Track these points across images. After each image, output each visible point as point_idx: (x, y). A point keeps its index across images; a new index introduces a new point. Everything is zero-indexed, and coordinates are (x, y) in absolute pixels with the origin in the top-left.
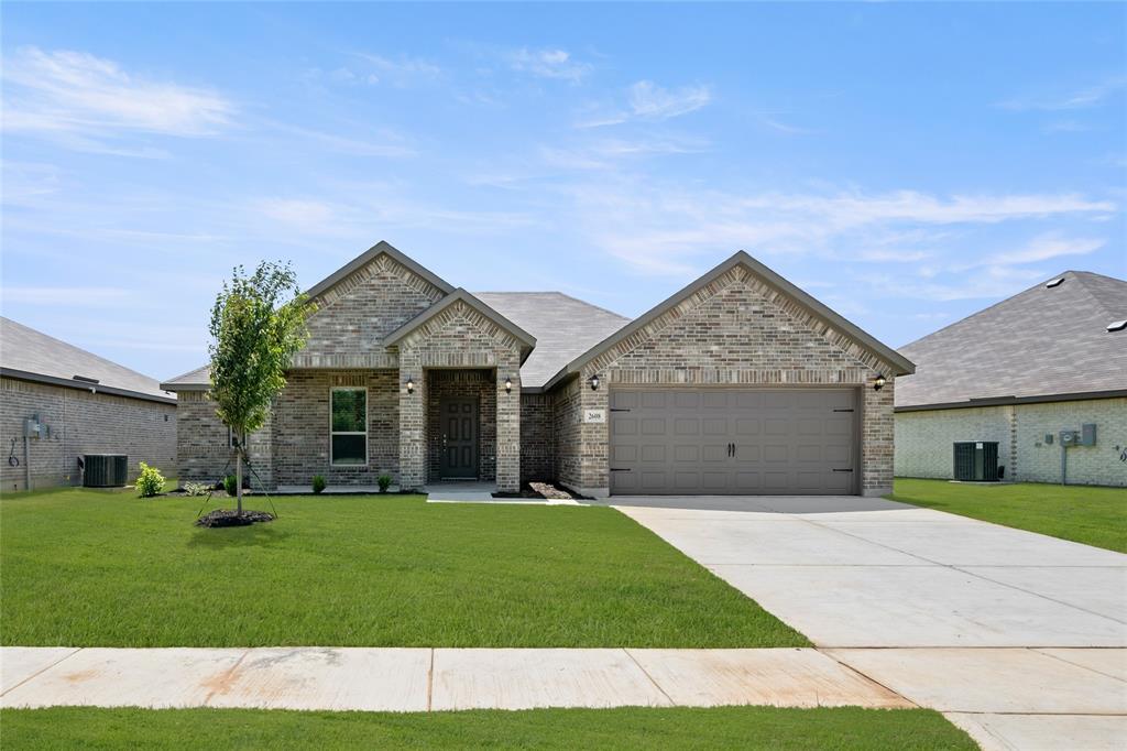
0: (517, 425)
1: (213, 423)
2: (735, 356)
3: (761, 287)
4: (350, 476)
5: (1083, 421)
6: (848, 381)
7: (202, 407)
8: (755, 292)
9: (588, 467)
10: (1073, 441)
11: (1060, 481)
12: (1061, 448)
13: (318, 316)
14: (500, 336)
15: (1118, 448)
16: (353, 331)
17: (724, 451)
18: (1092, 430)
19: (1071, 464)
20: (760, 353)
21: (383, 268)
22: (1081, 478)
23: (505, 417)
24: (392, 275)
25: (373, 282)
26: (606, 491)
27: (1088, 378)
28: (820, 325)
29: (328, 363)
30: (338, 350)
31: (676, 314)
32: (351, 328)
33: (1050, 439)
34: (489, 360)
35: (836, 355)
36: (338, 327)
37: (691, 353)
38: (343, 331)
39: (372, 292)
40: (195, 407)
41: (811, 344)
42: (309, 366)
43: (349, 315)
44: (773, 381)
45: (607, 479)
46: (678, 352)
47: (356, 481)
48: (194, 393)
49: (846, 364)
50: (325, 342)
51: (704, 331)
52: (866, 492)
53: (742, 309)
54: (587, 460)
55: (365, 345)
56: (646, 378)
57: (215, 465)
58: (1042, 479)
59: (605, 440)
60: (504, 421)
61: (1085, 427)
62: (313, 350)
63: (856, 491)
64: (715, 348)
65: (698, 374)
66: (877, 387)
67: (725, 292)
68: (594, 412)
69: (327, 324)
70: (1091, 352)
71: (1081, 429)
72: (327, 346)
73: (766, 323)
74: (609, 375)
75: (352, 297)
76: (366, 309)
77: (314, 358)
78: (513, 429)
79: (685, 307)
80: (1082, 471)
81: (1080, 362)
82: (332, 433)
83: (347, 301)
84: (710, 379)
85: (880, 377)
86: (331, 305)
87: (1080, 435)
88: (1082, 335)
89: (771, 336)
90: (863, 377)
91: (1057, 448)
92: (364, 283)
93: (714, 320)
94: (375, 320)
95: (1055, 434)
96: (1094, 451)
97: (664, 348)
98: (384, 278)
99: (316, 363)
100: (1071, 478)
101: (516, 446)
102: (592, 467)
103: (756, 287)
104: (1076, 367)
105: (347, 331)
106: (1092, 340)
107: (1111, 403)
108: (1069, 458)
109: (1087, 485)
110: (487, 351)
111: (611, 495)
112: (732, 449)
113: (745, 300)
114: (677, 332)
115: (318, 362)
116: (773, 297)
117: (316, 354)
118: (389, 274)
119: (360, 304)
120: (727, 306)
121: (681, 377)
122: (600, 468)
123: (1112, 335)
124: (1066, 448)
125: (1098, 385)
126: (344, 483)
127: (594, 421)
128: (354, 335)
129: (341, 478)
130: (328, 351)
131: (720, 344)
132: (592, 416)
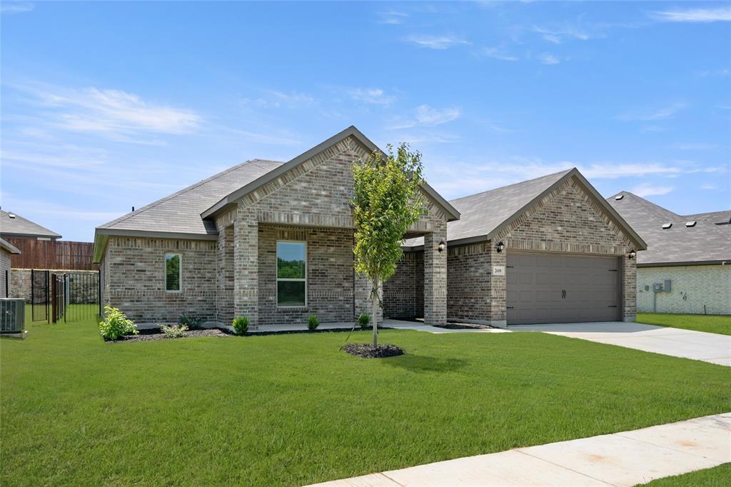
0: (445, 276)
1: (149, 268)
2: (568, 234)
3: (580, 192)
4: (294, 316)
5: (664, 278)
6: (619, 253)
7: (136, 252)
8: (578, 194)
9: (495, 306)
10: (659, 289)
11: (652, 311)
12: (653, 293)
13: (298, 181)
14: (434, 209)
15: (681, 293)
16: (326, 196)
17: (561, 294)
18: (669, 282)
19: (658, 301)
20: (580, 233)
21: (349, 147)
22: (664, 310)
23: (438, 270)
24: (355, 154)
25: (341, 157)
26: (505, 322)
27: (665, 254)
28: (606, 218)
29: (306, 221)
30: (314, 210)
31: (541, 204)
32: (324, 193)
33: (647, 288)
34: (428, 227)
35: (613, 236)
36: (314, 191)
37: (548, 230)
38: (317, 195)
39: (341, 166)
40: (129, 252)
41: (602, 230)
42: (290, 223)
43: (323, 183)
44: (586, 251)
45: (505, 314)
46: (542, 229)
47: (298, 320)
48: (128, 238)
49: (618, 243)
50: (304, 203)
51: (554, 217)
52: (626, 319)
53: (572, 204)
54: (495, 301)
55: (336, 208)
56: (526, 247)
57: (150, 309)
58: (643, 310)
59: (504, 287)
60: (437, 273)
61: (665, 281)
62: (295, 209)
63: (620, 318)
64: (559, 228)
65: (552, 244)
66: (630, 257)
67: (564, 193)
68: (498, 268)
69: (305, 188)
70: (660, 240)
71: (663, 282)
72: (305, 206)
73: (583, 214)
74: (507, 242)
75: (325, 168)
76: (336, 179)
77: (294, 216)
78: (443, 278)
79: (545, 200)
80: (664, 305)
81: (656, 245)
82: (278, 280)
83: (321, 170)
84: (557, 249)
85: (633, 251)
86: (308, 173)
87: (663, 286)
88: (650, 230)
89: (585, 223)
90: (624, 251)
91: (651, 293)
92: (334, 157)
93: (559, 210)
94: (342, 188)
95: (650, 285)
96: (670, 294)
97: (535, 226)
98: (349, 155)
99: (296, 220)
100: (658, 310)
101: (445, 291)
102: (498, 306)
103: (579, 191)
104: (656, 248)
105: (321, 195)
106: (656, 233)
107: (678, 268)
108: (657, 299)
109: (666, 314)
110: (427, 220)
111: (508, 325)
112: (564, 292)
113: (573, 199)
114: (542, 216)
115: (298, 219)
116: (586, 199)
117: (296, 212)
118: (353, 153)
119: (331, 174)
120: (566, 202)
121: (544, 246)
122: (502, 306)
123: (666, 231)
124: (656, 293)
125: (672, 258)
126: (289, 322)
127: (498, 274)
128: (326, 199)
129: (287, 317)
130: (306, 211)
131: (562, 226)
132: (497, 271)
